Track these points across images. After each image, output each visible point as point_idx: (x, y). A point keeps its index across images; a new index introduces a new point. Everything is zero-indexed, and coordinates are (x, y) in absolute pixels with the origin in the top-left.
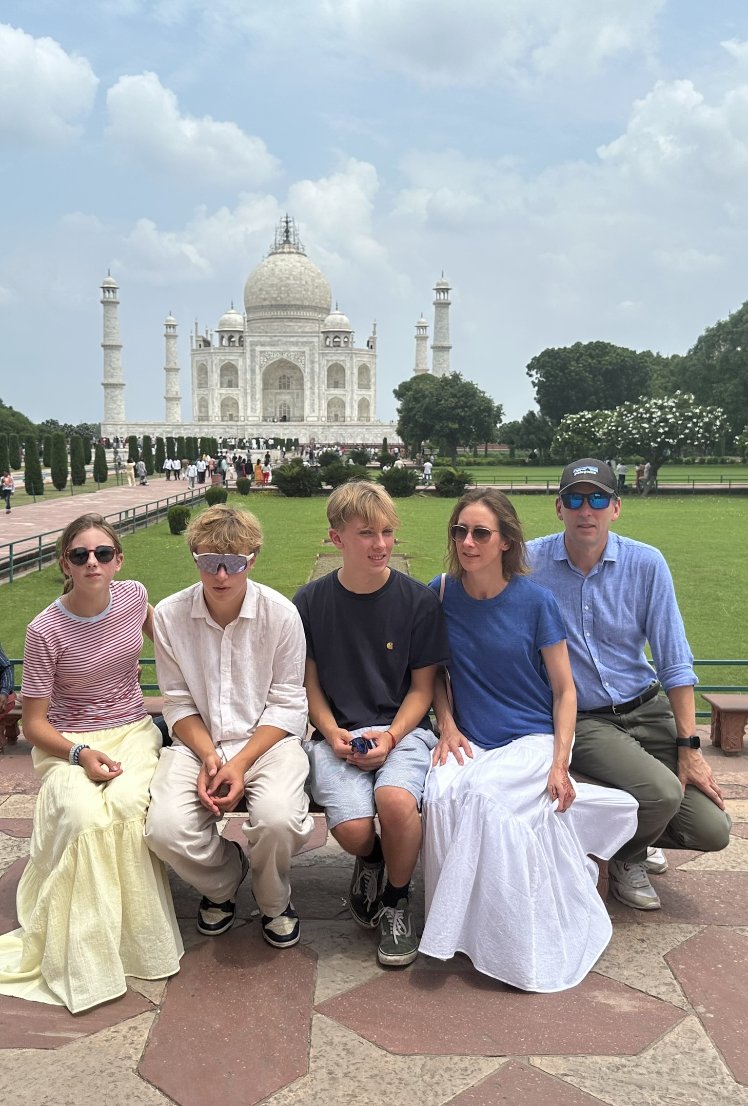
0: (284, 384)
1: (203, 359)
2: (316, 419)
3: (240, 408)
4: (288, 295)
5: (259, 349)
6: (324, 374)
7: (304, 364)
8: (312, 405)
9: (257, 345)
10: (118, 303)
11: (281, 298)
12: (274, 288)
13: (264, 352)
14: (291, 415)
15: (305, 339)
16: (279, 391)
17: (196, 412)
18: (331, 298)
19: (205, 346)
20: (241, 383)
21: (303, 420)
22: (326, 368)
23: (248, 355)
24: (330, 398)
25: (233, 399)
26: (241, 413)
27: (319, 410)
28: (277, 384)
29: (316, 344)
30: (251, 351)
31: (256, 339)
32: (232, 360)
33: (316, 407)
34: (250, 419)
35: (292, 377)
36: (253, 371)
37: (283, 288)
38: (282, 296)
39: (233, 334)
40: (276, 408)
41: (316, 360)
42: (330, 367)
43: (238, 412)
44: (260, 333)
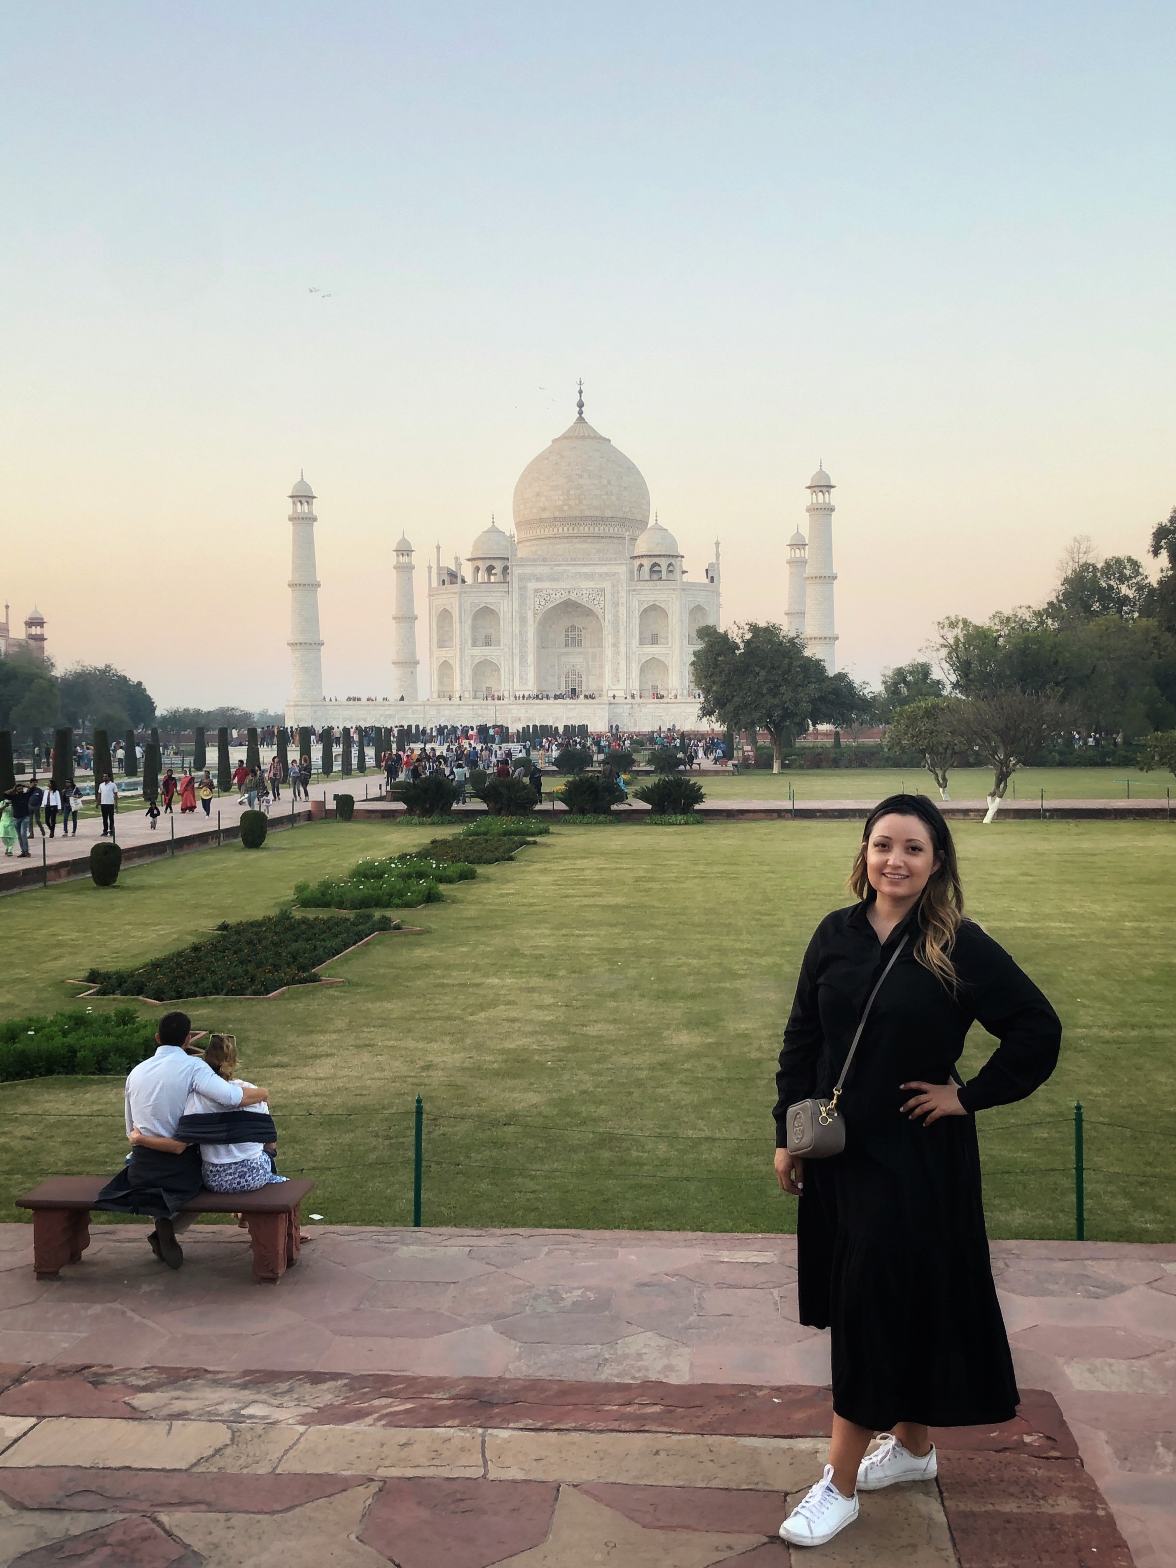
0: (573, 639)
1: (447, 601)
2: (622, 693)
3: (502, 678)
4: (581, 502)
5: (532, 585)
6: (636, 621)
7: (603, 608)
8: (616, 671)
9: (529, 580)
10: (315, 519)
11: (570, 507)
12: (559, 492)
13: (541, 590)
14: (584, 688)
15: (604, 569)
16: (564, 650)
17: (435, 688)
18: (648, 503)
19: (452, 583)
20: (505, 639)
22: (637, 614)
23: (516, 595)
24: (644, 660)
25: (491, 663)
27: (628, 679)
28: (562, 638)
29: (622, 577)
30: (520, 589)
31: (528, 570)
32: (491, 604)
33: (622, 674)
34: (518, 694)
35: (585, 628)
37: (572, 492)
38: (572, 503)
39: (494, 563)
40: (559, 677)
41: (623, 600)
42: (645, 611)
43: (499, 684)
44: (536, 560)
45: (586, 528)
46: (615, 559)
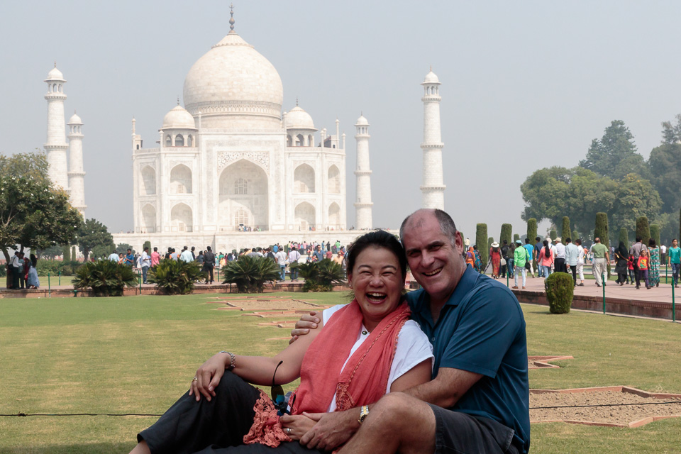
0: (241, 189)
1: (148, 160)
2: (282, 227)
3: (194, 217)
4: (241, 90)
5: (216, 149)
6: (291, 176)
7: (268, 166)
8: (278, 211)
9: (214, 145)
11: (234, 94)
12: (226, 83)
13: (222, 152)
14: (249, 224)
15: (268, 138)
16: (235, 196)
17: (139, 222)
20: (195, 187)
21: (267, 229)
22: (293, 170)
23: (204, 156)
24: (297, 204)
25: (184, 205)
26: (195, 223)
27: (286, 217)
28: (234, 188)
30: (208, 151)
31: (212, 138)
32: (185, 162)
33: (283, 214)
34: (206, 228)
35: (249, 180)
36: (209, 174)
37: (235, 83)
38: (235, 91)
39: (181, 133)
40: (231, 216)
41: (282, 161)
42: (298, 168)
43: (191, 219)
44: (218, 131)
45: (245, 109)
46: (276, 131)
